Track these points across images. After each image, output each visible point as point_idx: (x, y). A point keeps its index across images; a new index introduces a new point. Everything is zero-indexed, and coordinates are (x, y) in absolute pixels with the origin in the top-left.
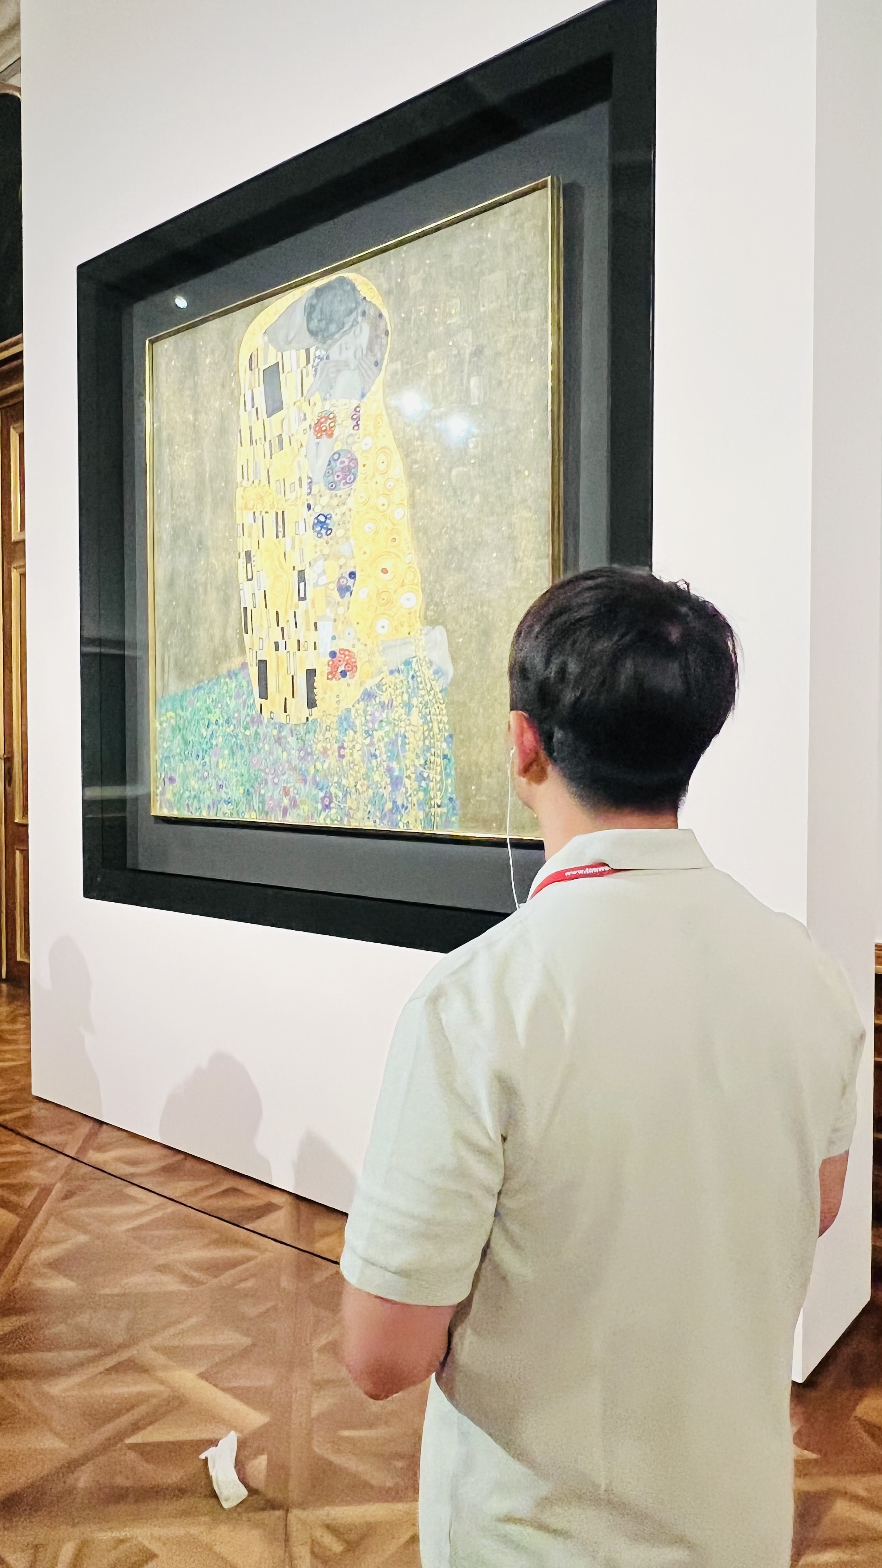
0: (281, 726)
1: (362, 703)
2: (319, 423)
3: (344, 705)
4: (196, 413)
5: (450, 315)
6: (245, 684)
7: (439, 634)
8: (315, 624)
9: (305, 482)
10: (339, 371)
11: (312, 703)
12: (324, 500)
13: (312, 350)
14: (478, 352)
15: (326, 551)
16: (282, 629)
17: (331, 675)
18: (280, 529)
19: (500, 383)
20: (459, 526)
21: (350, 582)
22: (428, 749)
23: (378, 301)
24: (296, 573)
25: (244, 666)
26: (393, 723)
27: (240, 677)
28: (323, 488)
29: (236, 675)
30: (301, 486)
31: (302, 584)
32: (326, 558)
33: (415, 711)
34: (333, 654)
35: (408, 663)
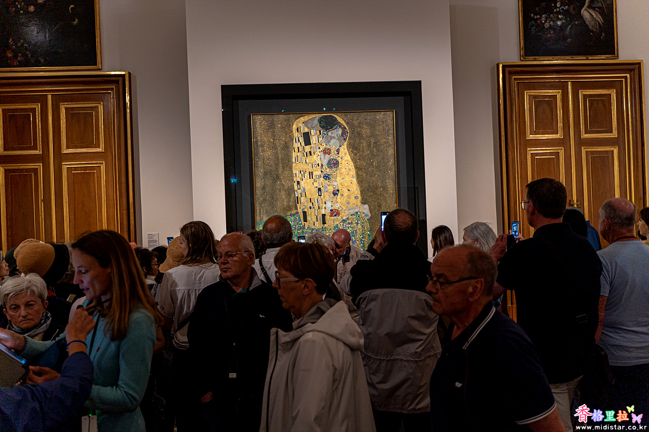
0: (313, 229)
1: (342, 223)
2: (324, 150)
3: (336, 223)
4: (273, 140)
5: (367, 133)
6: (297, 218)
7: (366, 206)
8: (325, 202)
9: (320, 165)
10: (331, 139)
11: (324, 223)
12: (328, 170)
13: (322, 131)
14: (375, 143)
15: (329, 183)
16: (313, 203)
17: (331, 215)
18: (311, 176)
19: (382, 151)
20: (371, 181)
21: (337, 192)
22: (364, 234)
23: (345, 124)
24: (317, 188)
25: (297, 213)
26: (353, 228)
27: (295, 216)
28: (327, 167)
29: (294, 216)
30: (319, 166)
31: (320, 192)
32: (329, 185)
33: (359, 225)
34: (331, 210)
35: (357, 213)
